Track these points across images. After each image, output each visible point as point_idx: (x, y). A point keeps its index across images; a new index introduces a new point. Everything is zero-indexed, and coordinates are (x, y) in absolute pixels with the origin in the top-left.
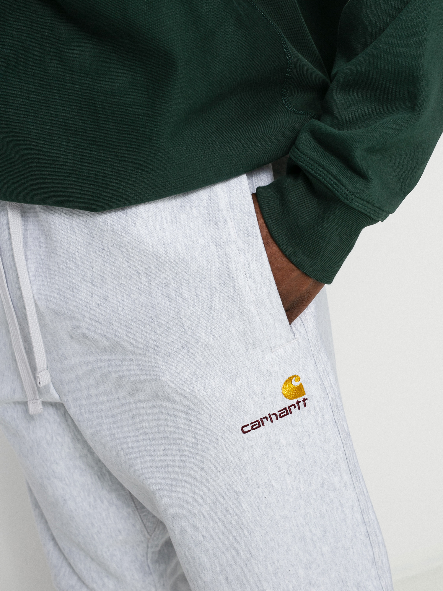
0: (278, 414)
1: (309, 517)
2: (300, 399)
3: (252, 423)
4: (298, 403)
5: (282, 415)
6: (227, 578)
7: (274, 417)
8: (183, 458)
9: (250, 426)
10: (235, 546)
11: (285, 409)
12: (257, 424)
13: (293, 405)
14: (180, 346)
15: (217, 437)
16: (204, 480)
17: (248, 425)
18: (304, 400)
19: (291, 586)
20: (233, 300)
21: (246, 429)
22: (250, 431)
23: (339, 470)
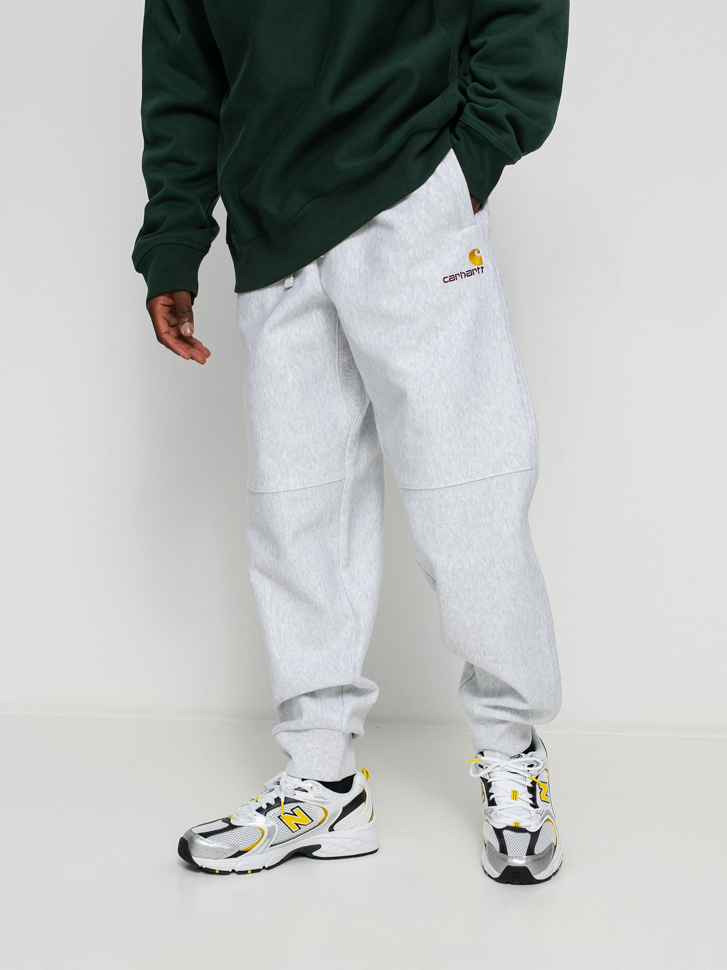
0: (466, 273)
1: (480, 356)
2: (480, 267)
3: (450, 276)
4: (478, 268)
5: (468, 275)
6: (423, 397)
7: (463, 275)
8: (402, 304)
9: (449, 278)
10: (432, 369)
11: (470, 270)
12: (453, 278)
13: (475, 269)
14: (408, 222)
15: (427, 285)
16: (416, 319)
17: (447, 277)
18: (482, 268)
19: (465, 407)
20: (442, 190)
21: (446, 280)
22: (448, 282)
23: (501, 325)
